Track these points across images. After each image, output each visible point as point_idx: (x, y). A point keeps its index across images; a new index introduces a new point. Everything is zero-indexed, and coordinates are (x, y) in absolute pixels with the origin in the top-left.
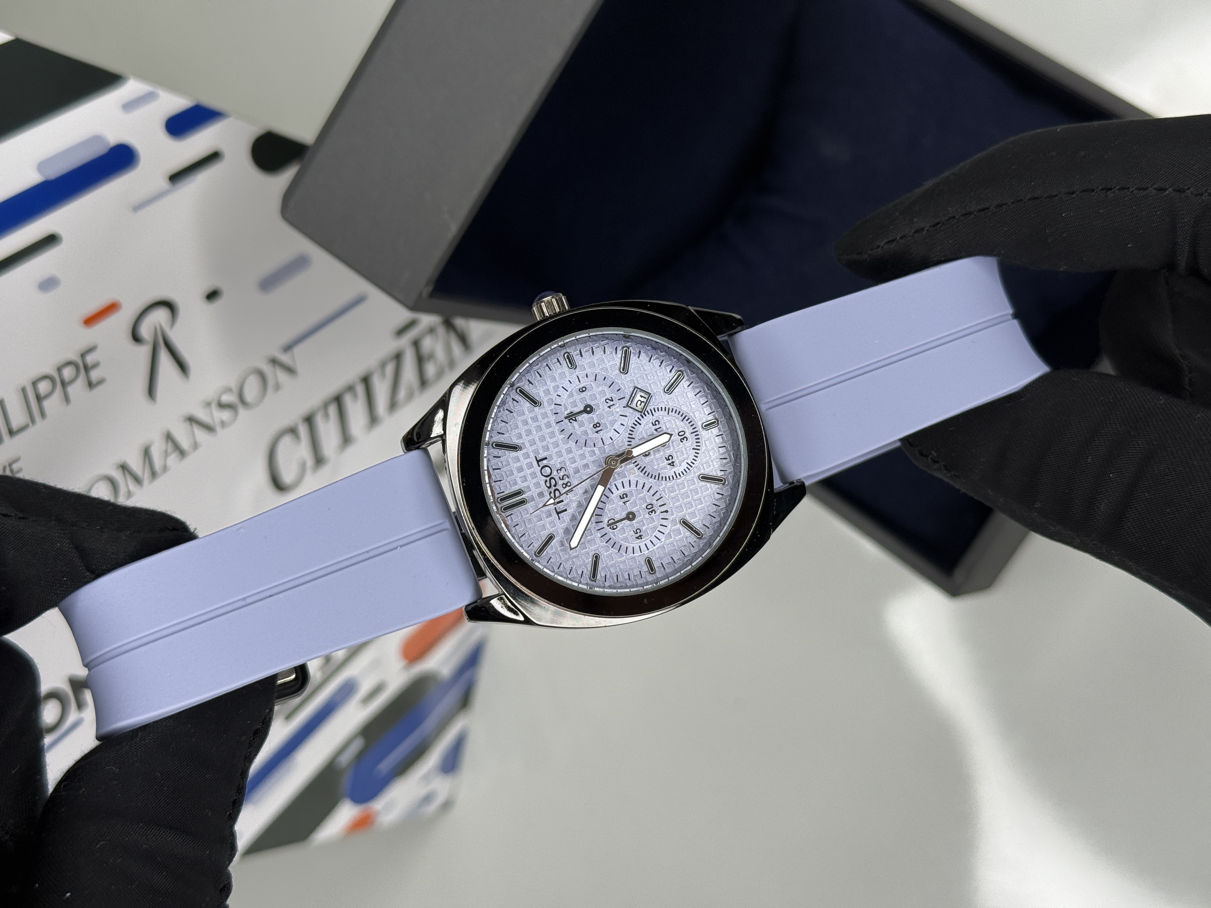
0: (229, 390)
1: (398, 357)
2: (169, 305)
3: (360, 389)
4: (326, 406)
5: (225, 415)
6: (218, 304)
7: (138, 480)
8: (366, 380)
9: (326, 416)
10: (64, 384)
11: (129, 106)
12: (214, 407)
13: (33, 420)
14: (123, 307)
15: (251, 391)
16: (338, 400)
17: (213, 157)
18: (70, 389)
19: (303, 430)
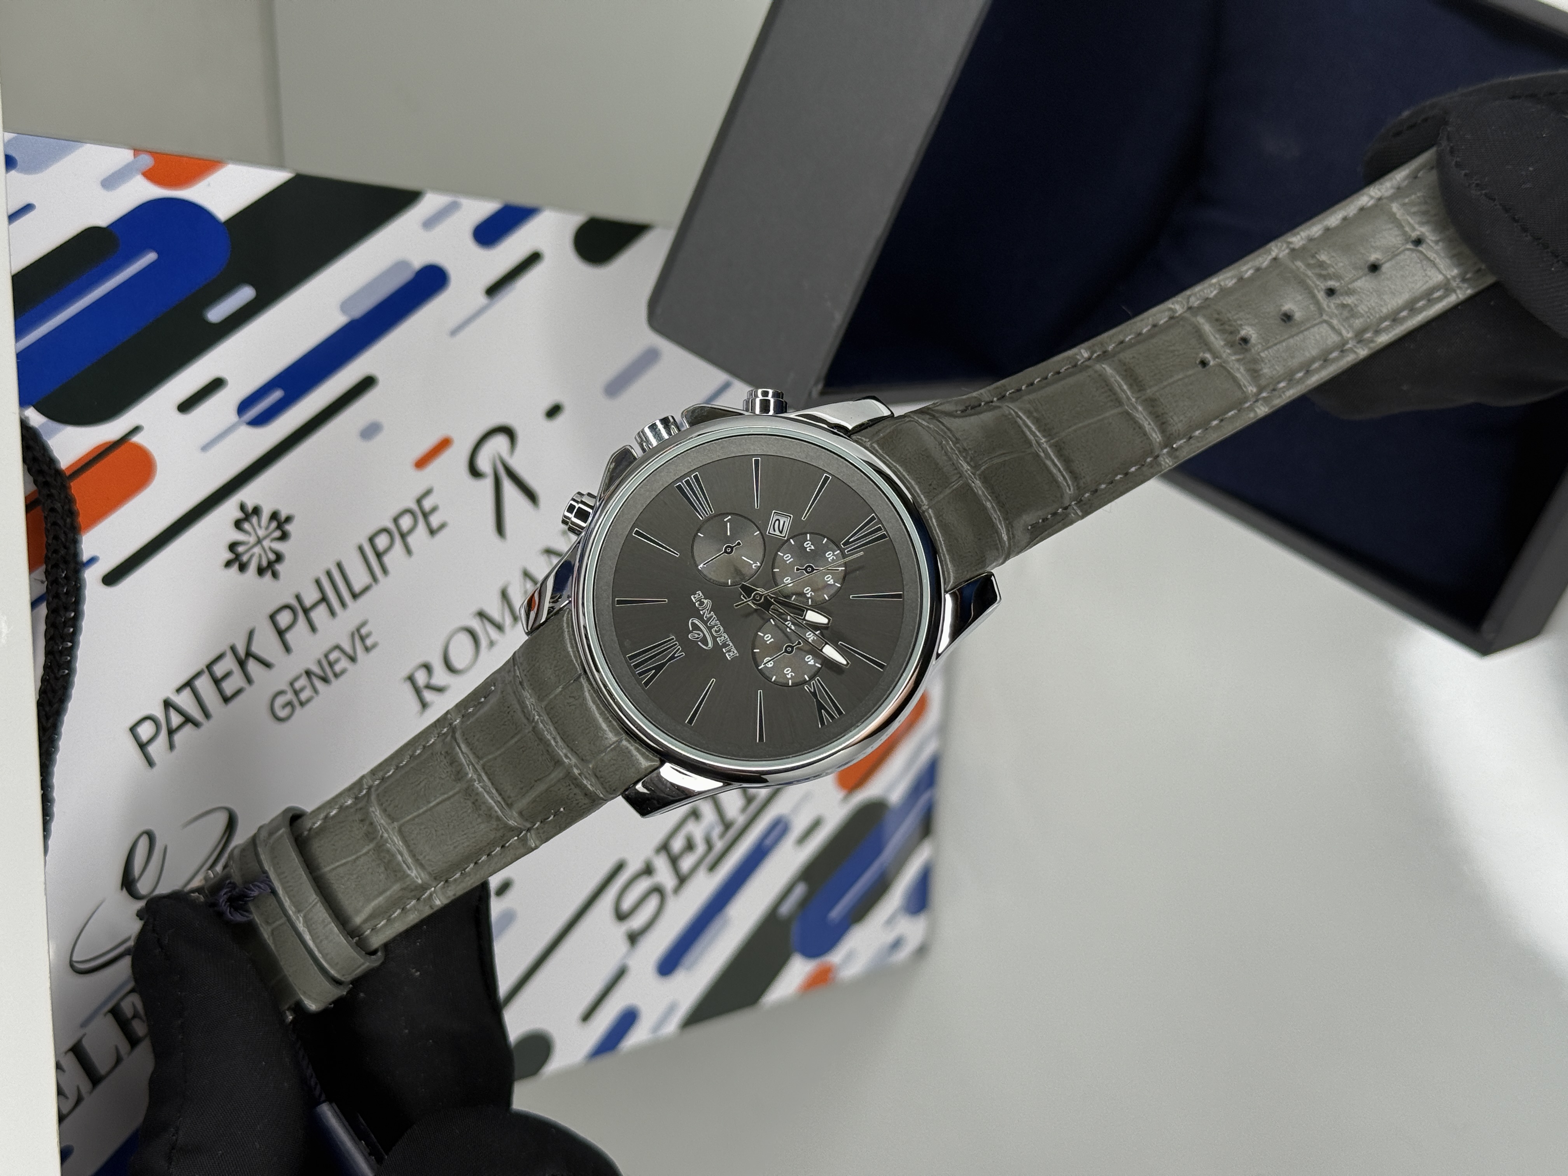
2: (508, 431)
6: (561, 420)
7: (499, 627)
10: (403, 536)
11: (429, 223)
13: (375, 579)
14: (455, 442)
17: (533, 259)
18: (411, 540)
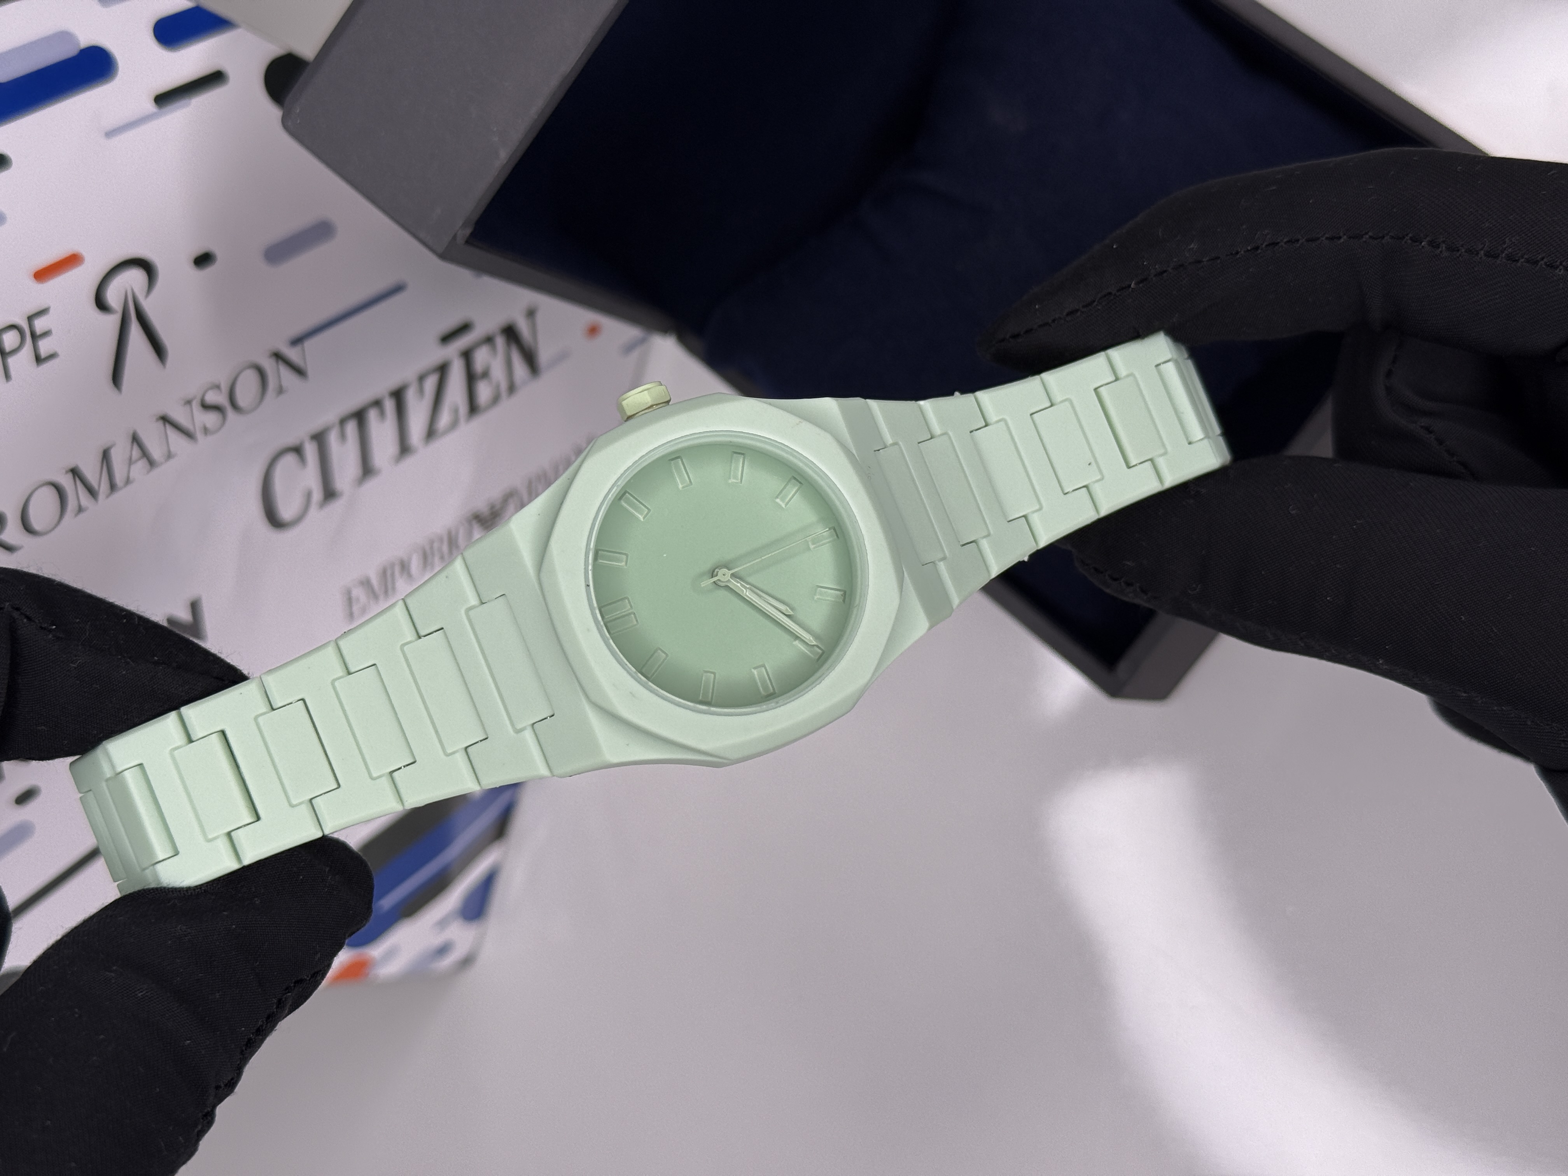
0: (218, 387)
1: (443, 369)
2: (144, 265)
3: (389, 405)
4: (343, 422)
5: (211, 419)
6: (209, 271)
7: (92, 492)
8: (398, 395)
9: (343, 436)
10: (3, 354)
12: (196, 405)
14: (86, 262)
15: (247, 391)
16: (360, 416)
17: (215, 78)
18: (11, 361)
19: (311, 450)
